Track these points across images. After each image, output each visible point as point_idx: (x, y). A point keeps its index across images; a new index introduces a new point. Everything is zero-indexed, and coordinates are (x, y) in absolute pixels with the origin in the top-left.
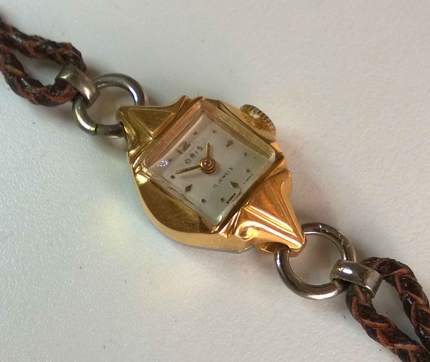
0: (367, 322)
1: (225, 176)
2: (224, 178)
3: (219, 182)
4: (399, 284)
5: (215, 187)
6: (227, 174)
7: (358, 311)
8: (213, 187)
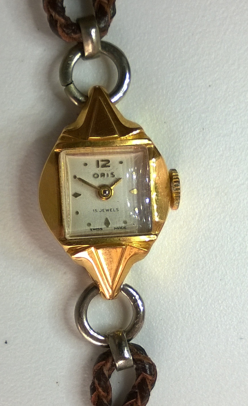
0: (96, 382)
1: (108, 211)
2: (107, 211)
3: (100, 211)
4: (139, 380)
5: (95, 211)
6: (111, 211)
7: (98, 370)
8: (94, 210)
